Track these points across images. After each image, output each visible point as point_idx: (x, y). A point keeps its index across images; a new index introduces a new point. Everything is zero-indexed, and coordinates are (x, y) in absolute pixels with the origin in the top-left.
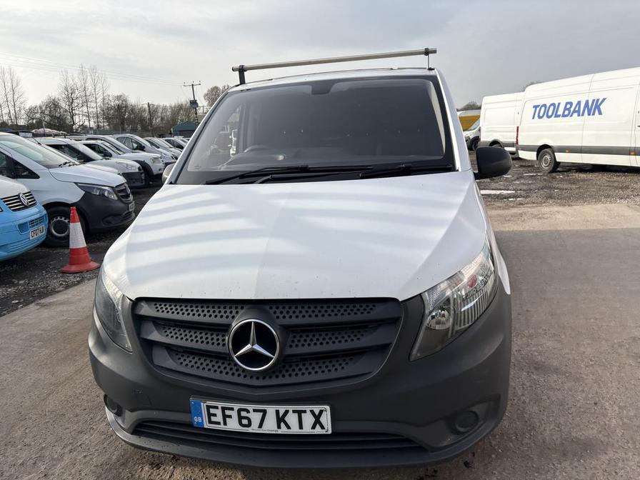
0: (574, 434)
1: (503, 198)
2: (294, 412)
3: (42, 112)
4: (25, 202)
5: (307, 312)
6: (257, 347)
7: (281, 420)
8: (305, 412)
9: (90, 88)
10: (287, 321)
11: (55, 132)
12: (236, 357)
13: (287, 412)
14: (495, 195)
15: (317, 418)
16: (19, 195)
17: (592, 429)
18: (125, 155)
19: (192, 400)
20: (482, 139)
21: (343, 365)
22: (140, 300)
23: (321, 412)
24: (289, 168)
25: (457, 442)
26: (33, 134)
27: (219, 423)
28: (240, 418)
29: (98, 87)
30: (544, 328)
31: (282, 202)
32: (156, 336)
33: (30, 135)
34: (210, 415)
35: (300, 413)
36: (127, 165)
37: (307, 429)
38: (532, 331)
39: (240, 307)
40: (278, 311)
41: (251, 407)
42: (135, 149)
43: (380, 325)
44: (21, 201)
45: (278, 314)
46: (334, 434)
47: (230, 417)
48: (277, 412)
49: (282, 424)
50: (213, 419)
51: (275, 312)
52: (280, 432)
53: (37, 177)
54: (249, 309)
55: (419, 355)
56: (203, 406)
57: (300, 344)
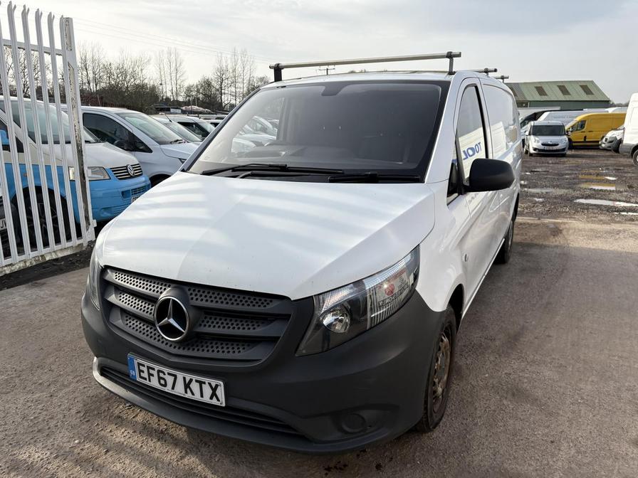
0: (505, 465)
1: (613, 211)
2: (197, 381)
3: (198, 91)
4: (132, 173)
5: (216, 298)
6: (172, 321)
7: (187, 386)
8: (204, 383)
9: (239, 69)
10: (199, 303)
11: (201, 109)
12: (160, 327)
13: (191, 380)
14: (606, 206)
15: (214, 390)
16: (126, 167)
17: (530, 465)
18: (246, 135)
19: (130, 355)
20: (625, 142)
21: (241, 349)
22: (107, 267)
23: (217, 386)
24: (270, 166)
25: (343, 440)
26: (182, 110)
27: (145, 379)
28: (160, 378)
29: (246, 68)
30: (554, 356)
31: (241, 198)
32: (113, 298)
33: (180, 111)
34: (141, 371)
35: (201, 383)
36: (243, 144)
37: (206, 399)
38: (538, 357)
39: (168, 284)
40: (194, 293)
41: (166, 370)
42: (257, 130)
43: (276, 319)
44: (127, 172)
45: (193, 296)
46: (227, 407)
47: (153, 375)
48: (184, 378)
49: (188, 390)
50: (142, 375)
51: (191, 294)
52: (186, 396)
53: (150, 151)
54: (175, 287)
55: (304, 351)
56: (136, 362)
57: (207, 325)
